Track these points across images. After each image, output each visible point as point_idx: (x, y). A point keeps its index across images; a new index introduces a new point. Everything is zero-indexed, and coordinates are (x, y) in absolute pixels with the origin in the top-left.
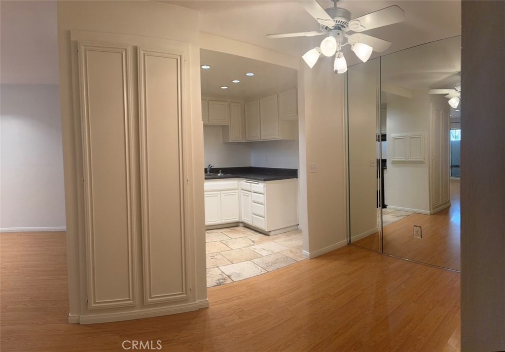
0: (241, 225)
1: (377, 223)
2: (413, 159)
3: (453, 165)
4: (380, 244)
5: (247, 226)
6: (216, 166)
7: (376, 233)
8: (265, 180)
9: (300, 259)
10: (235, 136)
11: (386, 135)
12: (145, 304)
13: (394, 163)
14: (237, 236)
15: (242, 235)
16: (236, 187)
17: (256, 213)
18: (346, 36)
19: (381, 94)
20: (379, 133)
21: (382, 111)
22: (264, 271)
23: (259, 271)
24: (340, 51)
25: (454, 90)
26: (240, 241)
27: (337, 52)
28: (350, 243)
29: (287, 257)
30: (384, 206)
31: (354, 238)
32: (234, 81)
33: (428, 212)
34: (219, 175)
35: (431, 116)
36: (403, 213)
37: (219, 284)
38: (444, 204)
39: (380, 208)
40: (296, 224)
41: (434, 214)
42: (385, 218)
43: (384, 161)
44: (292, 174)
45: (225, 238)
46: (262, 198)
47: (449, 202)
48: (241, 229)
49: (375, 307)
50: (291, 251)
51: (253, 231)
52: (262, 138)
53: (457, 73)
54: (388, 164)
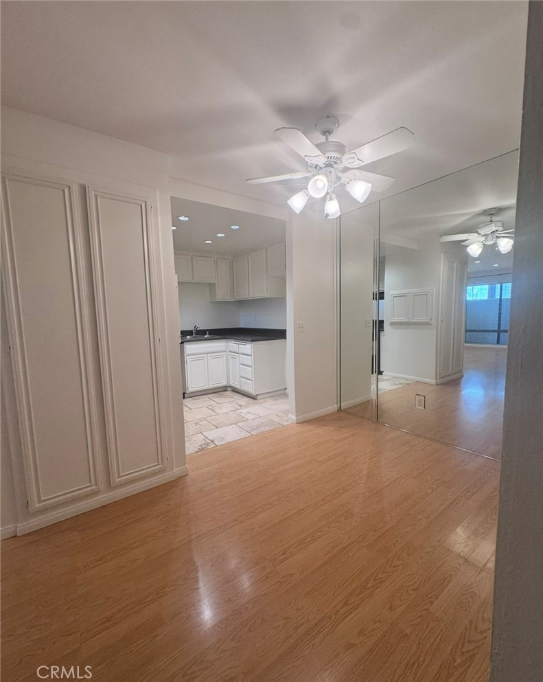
0: (229, 389)
1: (372, 390)
2: (417, 319)
3: (468, 328)
4: (375, 412)
5: (235, 390)
6: (201, 327)
7: (369, 401)
8: (252, 341)
9: (285, 424)
10: (222, 294)
11: (383, 293)
12: (112, 486)
13: (392, 324)
14: (224, 400)
15: (229, 400)
16: (224, 349)
17: (243, 376)
18: (340, 174)
19: (380, 245)
20: (376, 290)
21: (380, 265)
22: (248, 435)
23: (244, 434)
24: (332, 192)
25: (476, 234)
26: (226, 406)
27: (327, 193)
28: (340, 409)
29: (273, 421)
30: (380, 373)
31: (344, 405)
32: (218, 235)
33: (433, 382)
34: (206, 336)
35: (441, 268)
36: (401, 381)
37: (202, 450)
38: (453, 374)
39: (375, 375)
40: (283, 388)
41: (441, 384)
42: (381, 385)
43: (381, 322)
44: (280, 334)
45: (212, 403)
46: (249, 360)
47: (461, 371)
48: (229, 393)
49: (368, 477)
50: (277, 415)
51: (241, 395)
52: (251, 296)
53: (480, 212)
54: (386, 326)
